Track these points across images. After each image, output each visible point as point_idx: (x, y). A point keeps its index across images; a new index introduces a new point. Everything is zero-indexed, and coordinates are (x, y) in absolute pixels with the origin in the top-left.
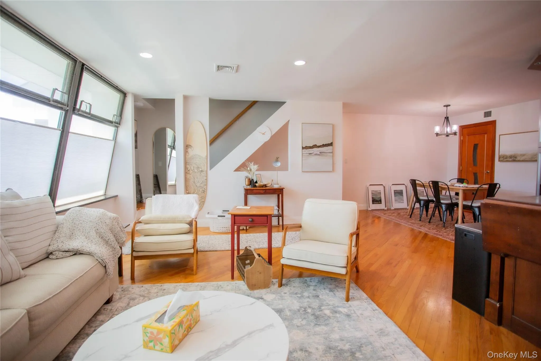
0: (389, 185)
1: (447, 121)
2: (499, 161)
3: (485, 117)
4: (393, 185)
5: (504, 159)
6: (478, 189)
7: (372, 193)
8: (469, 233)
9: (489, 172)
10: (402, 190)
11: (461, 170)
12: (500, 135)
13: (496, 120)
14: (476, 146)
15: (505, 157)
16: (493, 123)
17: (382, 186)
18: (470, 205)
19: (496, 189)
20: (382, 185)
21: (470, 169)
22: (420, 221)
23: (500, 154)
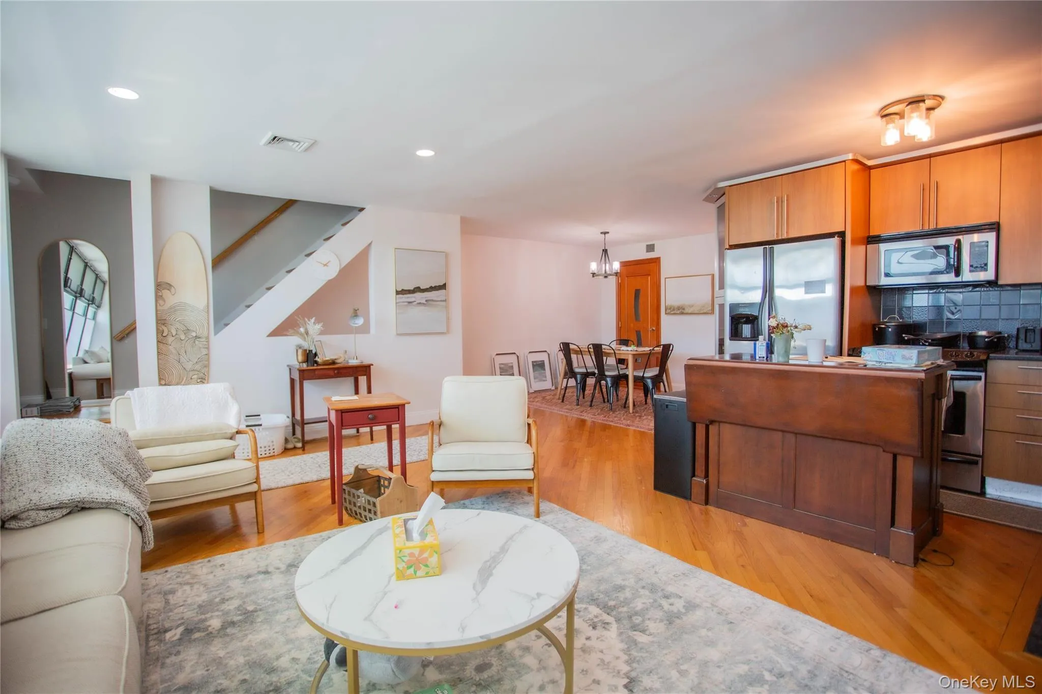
0: (524, 354)
1: (605, 256)
2: (666, 314)
3: (647, 251)
4: (530, 352)
5: (671, 311)
6: (651, 352)
7: (500, 368)
8: (671, 403)
9: (654, 329)
10: (544, 361)
11: (621, 327)
12: (666, 278)
13: (660, 258)
14: (637, 292)
15: (672, 308)
16: (657, 261)
17: (514, 355)
18: (642, 375)
19: (670, 352)
20: (515, 353)
21: (632, 325)
22: (578, 405)
23: (667, 305)
